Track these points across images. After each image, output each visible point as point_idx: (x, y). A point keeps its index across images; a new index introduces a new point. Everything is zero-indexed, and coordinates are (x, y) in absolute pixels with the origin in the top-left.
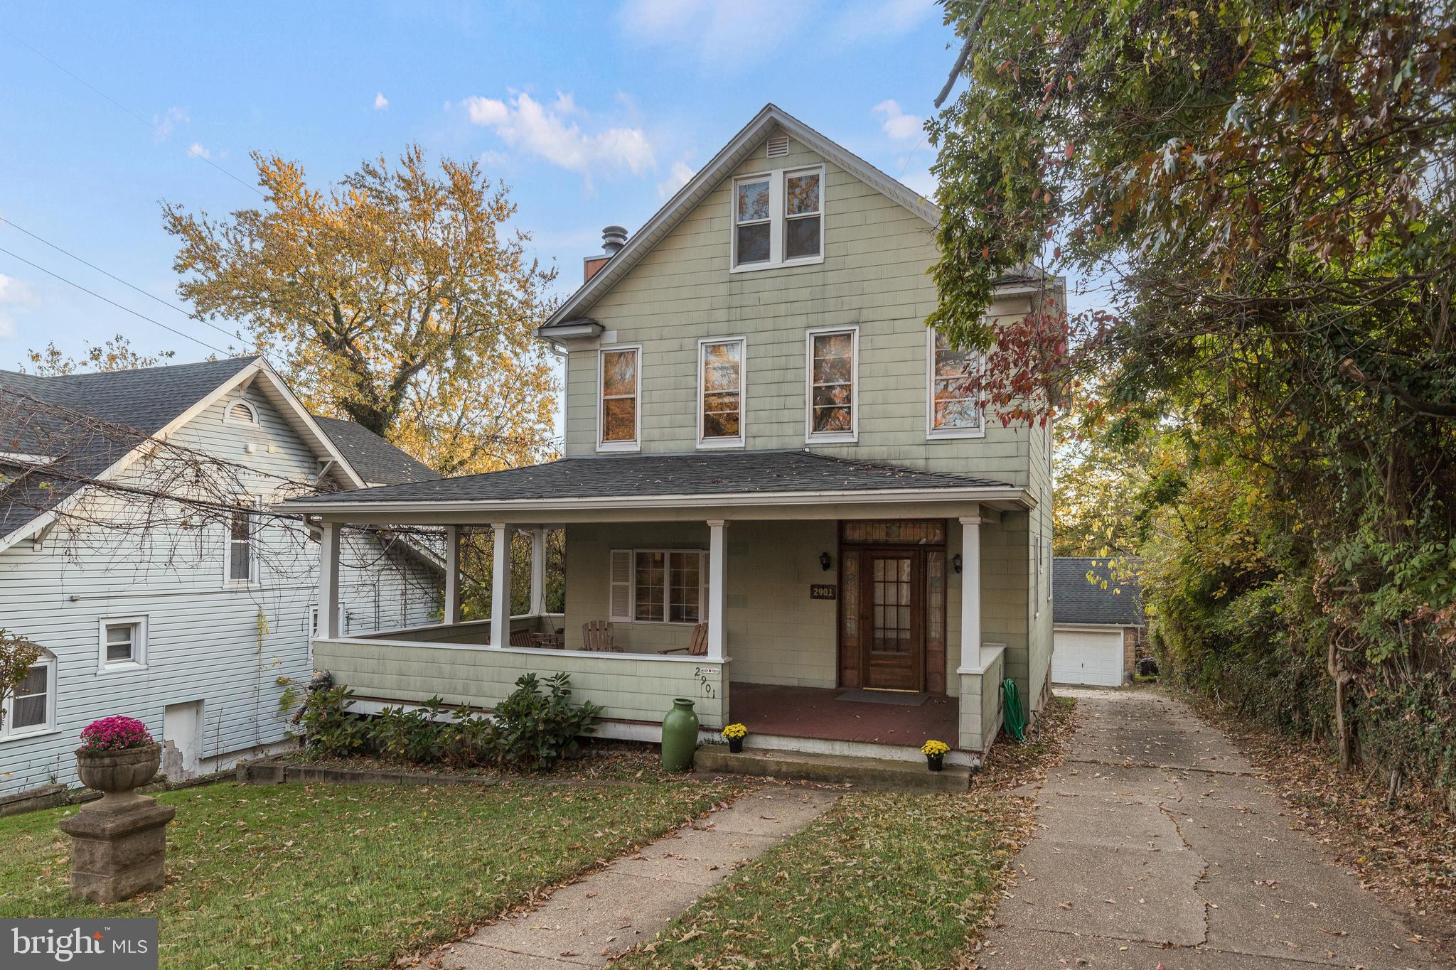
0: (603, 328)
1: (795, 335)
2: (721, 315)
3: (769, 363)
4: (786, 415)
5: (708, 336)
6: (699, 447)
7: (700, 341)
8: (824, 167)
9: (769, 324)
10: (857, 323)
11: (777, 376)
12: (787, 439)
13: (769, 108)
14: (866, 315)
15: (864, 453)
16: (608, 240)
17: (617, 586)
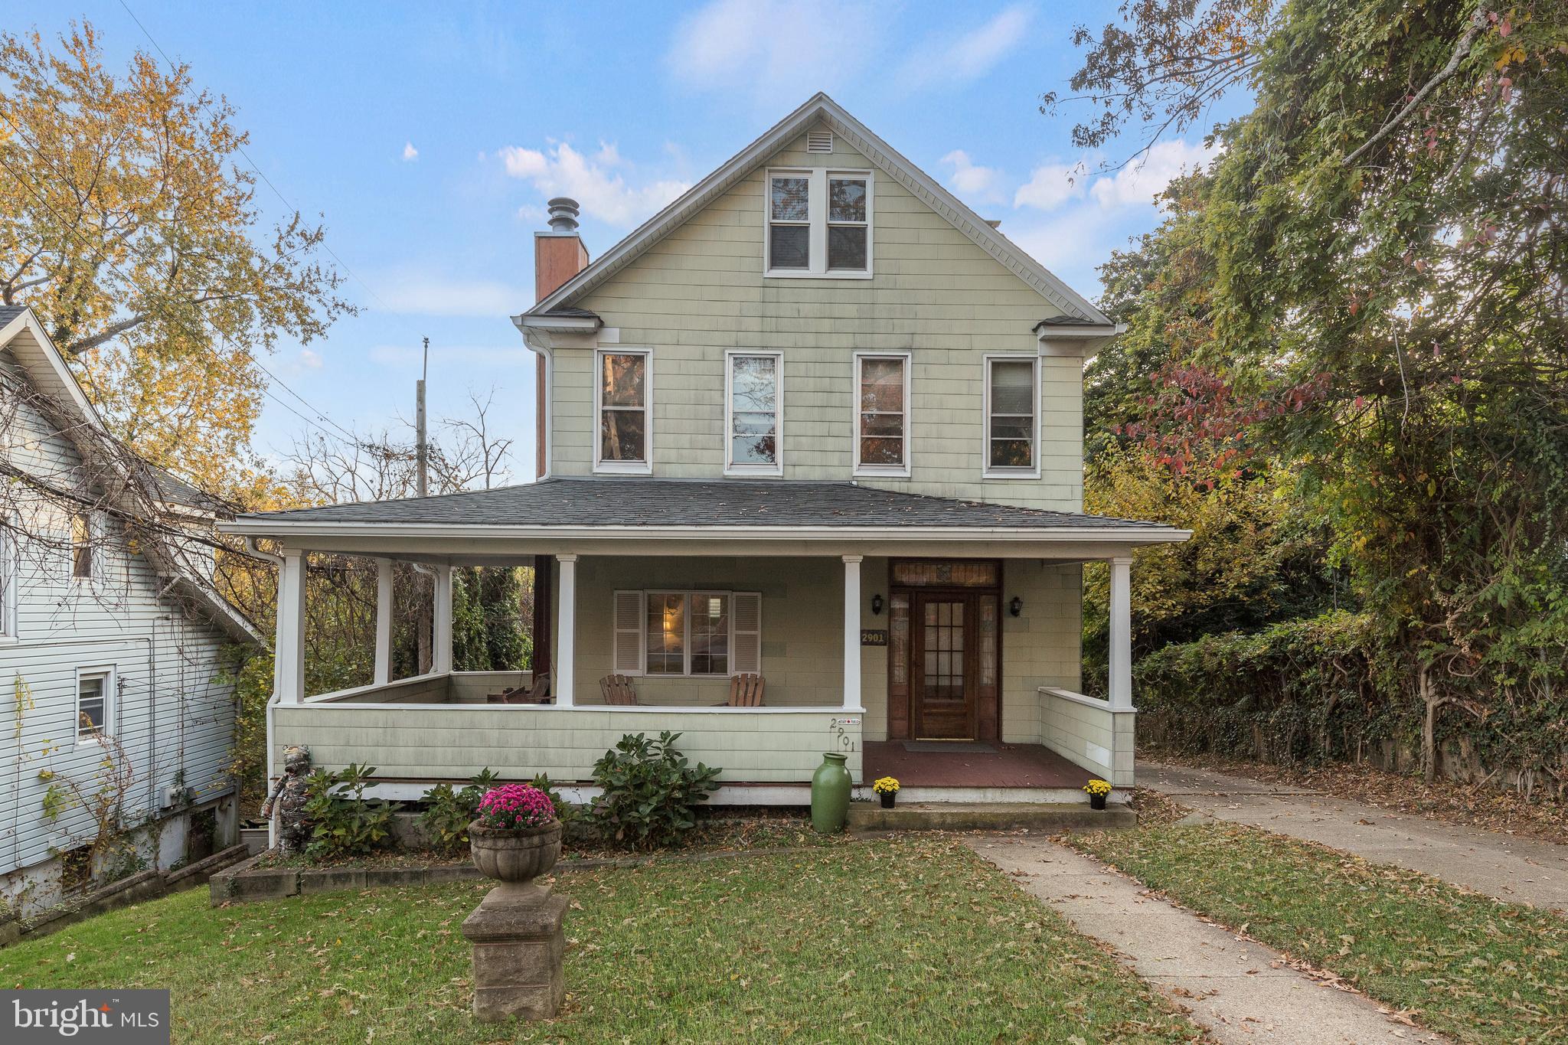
0: (601, 324)
1: (842, 355)
2: (754, 324)
3: (811, 383)
4: (831, 444)
5: (737, 346)
6: (727, 473)
7: (727, 352)
8: (872, 173)
9: (810, 339)
10: (910, 349)
11: (820, 399)
12: (832, 470)
13: (820, 97)
14: (918, 341)
15: (916, 488)
16: (556, 214)
17: (623, 633)
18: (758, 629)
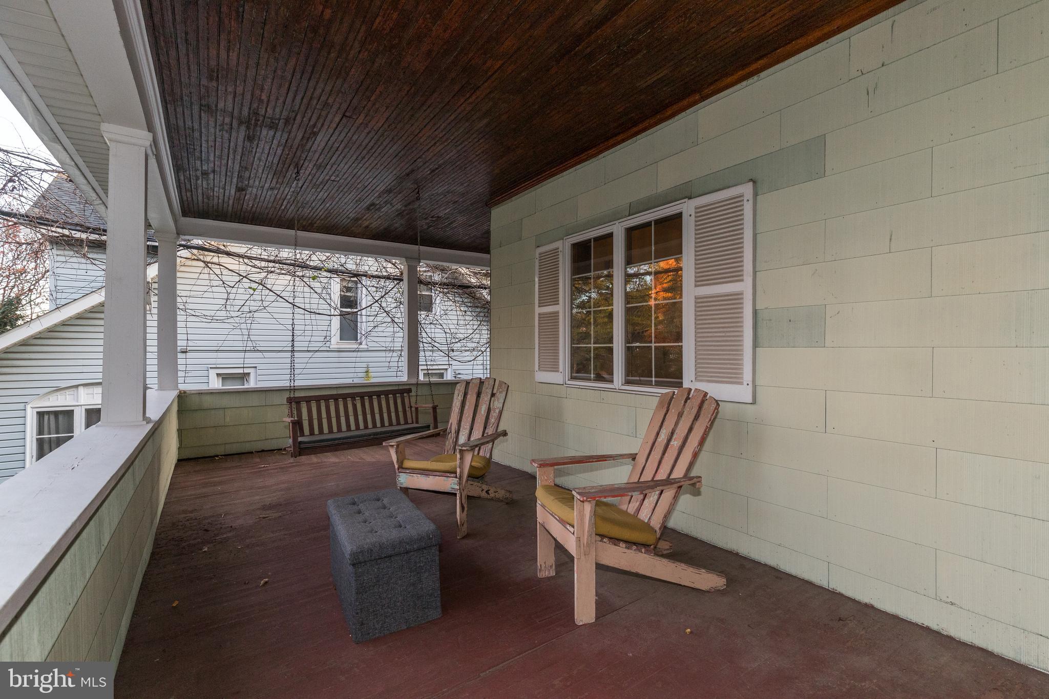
17: (544, 314)
18: (745, 277)
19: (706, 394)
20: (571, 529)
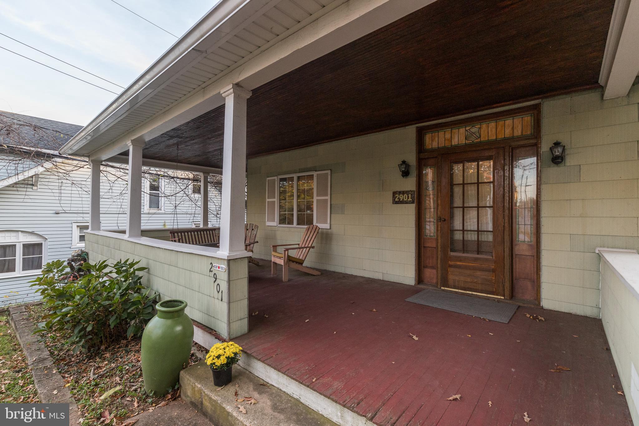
17: (269, 201)
18: (328, 195)
19: (317, 226)
20: (282, 259)
